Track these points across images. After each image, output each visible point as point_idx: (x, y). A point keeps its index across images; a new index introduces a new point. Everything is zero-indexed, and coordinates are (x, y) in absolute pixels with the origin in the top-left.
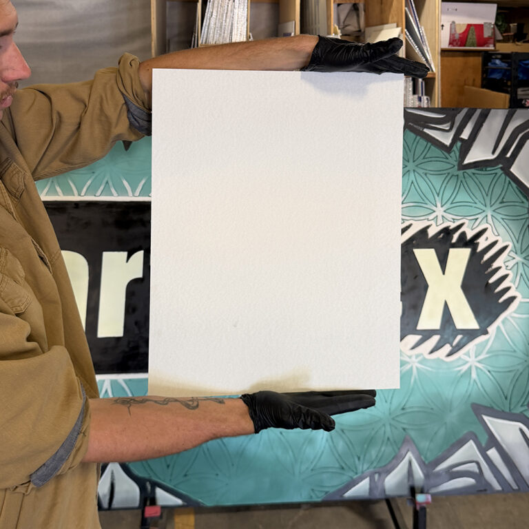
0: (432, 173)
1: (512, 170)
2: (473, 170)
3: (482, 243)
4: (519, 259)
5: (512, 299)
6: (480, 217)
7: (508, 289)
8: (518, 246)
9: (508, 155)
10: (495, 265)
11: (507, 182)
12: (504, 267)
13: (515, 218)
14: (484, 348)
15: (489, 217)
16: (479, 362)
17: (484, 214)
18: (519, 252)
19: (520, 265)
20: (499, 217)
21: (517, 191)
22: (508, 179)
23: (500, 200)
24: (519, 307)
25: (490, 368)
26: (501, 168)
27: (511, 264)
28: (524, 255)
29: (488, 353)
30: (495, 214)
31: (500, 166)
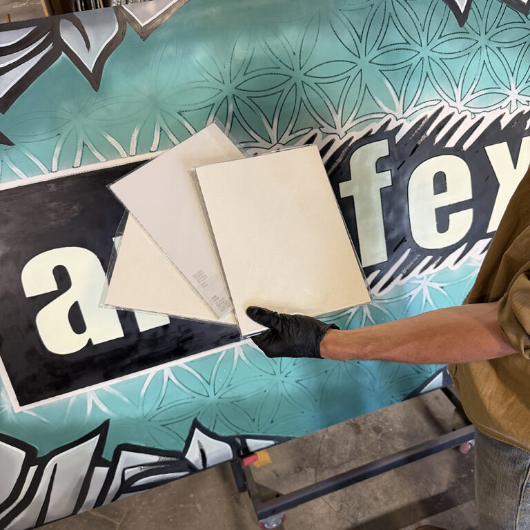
0: (506, 45)
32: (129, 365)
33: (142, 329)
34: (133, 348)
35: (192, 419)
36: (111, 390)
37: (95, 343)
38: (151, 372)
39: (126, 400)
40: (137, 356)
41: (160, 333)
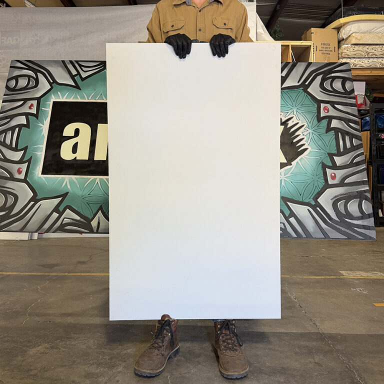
1: (308, 90)
2: (287, 90)
3: (290, 124)
4: (310, 131)
5: (306, 149)
6: (290, 112)
7: (303, 145)
8: (310, 125)
9: (307, 83)
10: (297, 134)
11: (305, 95)
12: (302, 135)
13: (309, 112)
14: (289, 172)
15: (295, 112)
16: (286, 177)
17: (292, 110)
18: (310, 128)
19: (311, 134)
20: (300, 112)
21: (311, 100)
22: (306, 94)
23: (301, 104)
24: (309, 153)
25: (292, 181)
26: (303, 89)
27: (306, 133)
28: (313, 129)
29: (291, 174)
30: (298, 110)
31: (302, 88)
32: (85, 172)
33: (95, 159)
34: (89, 166)
35: (100, 205)
36: (75, 180)
37: (77, 159)
38: (93, 177)
39: (78, 186)
40: (89, 169)
41: (101, 162)
